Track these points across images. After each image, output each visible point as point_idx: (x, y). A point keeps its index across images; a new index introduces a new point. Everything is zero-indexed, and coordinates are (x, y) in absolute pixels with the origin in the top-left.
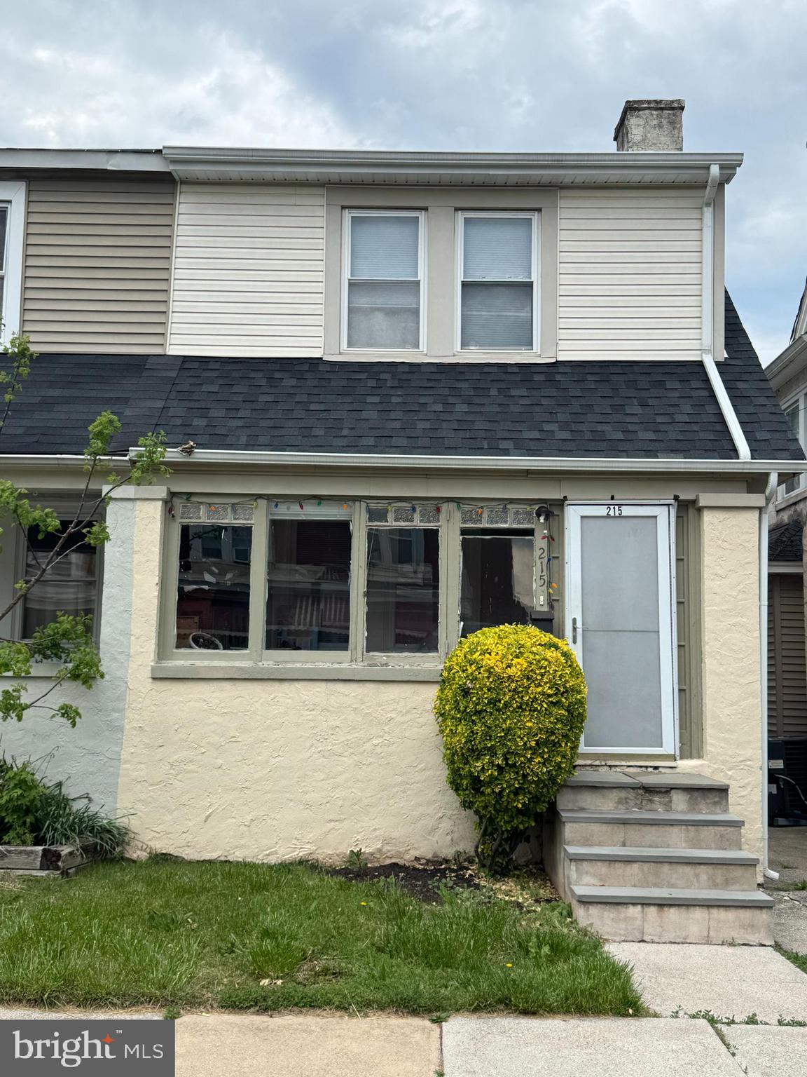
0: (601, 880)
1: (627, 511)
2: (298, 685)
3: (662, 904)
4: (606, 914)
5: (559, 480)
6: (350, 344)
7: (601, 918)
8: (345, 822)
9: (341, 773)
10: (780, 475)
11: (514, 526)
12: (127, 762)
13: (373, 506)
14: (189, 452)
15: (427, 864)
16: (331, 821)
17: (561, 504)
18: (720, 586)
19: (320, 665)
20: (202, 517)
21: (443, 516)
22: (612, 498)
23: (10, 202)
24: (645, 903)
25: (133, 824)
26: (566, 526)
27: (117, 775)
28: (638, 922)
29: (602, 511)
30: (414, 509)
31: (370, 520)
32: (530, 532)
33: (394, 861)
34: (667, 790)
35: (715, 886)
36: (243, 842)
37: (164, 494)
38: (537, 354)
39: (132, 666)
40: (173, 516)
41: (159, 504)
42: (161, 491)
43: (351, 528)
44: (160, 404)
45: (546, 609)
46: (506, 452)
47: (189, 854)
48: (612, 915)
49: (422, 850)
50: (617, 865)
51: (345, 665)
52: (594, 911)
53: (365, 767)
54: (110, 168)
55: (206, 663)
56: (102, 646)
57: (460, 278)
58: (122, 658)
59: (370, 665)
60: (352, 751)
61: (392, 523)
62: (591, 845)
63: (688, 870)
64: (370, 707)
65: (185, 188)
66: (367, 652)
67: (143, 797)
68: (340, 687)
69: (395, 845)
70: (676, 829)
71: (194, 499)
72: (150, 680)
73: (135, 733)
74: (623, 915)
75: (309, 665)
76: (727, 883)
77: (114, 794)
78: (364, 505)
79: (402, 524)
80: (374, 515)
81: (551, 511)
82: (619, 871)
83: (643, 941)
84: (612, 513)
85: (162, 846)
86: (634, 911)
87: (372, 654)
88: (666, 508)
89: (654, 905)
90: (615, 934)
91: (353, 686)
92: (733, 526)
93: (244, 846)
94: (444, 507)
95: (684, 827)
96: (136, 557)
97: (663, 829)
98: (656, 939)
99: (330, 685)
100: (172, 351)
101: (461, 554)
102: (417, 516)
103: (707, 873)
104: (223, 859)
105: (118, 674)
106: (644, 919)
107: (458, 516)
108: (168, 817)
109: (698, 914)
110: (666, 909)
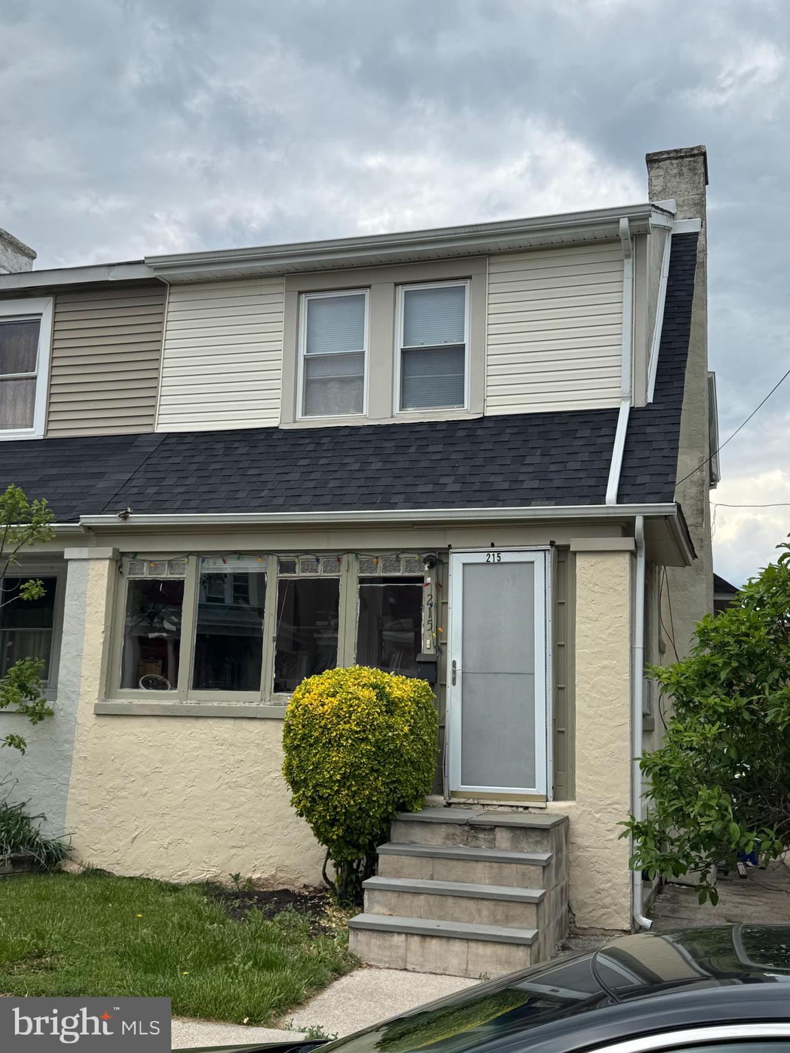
0: (390, 909)
1: (505, 557)
2: (211, 722)
3: (426, 935)
4: (373, 941)
5: (444, 529)
6: (305, 413)
7: (368, 944)
8: (246, 849)
9: (244, 803)
10: (646, 518)
11: (406, 574)
12: (73, 788)
13: (284, 558)
14: (125, 517)
15: (314, 891)
16: (234, 847)
17: (445, 552)
18: (590, 629)
19: (234, 704)
20: (146, 574)
21: (343, 566)
22: (493, 545)
23: (41, 314)
24: (408, 932)
25: (77, 842)
26: (450, 574)
27: (65, 799)
28: (402, 951)
29: (482, 558)
30: (318, 560)
31: (281, 572)
32: (421, 579)
33: (285, 887)
34: (492, 828)
35: (495, 922)
36: (162, 862)
37: (110, 554)
38: (466, 412)
39: (81, 704)
40: (121, 573)
41: (107, 562)
42: (108, 551)
43: (266, 579)
44: (127, 477)
45: (432, 652)
46: (393, 506)
47: (118, 871)
48: (378, 942)
49: (310, 878)
50: (405, 896)
51: (254, 705)
52: (362, 937)
53: (264, 799)
54: (110, 279)
55: (142, 702)
56: (59, 686)
57: (400, 345)
58: (74, 696)
59: (275, 705)
60: (254, 783)
61: (299, 574)
62: (399, 877)
63: (471, 904)
64: (270, 742)
65: (173, 290)
66: (274, 692)
67: (85, 818)
68: (246, 724)
69: (287, 872)
70: (480, 865)
71: (139, 557)
72: (94, 716)
73: (81, 762)
74: (387, 944)
75: (224, 704)
76: (507, 920)
77: (63, 814)
78: (275, 558)
79: (308, 574)
80: (286, 567)
81: (438, 560)
82: (408, 903)
83: (405, 969)
84: (491, 560)
85: (98, 862)
86: (398, 940)
87: (278, 694)
88: (542, 554)
89: (417, 935)
90: (380, 961)
91: (257, 724)
92: (605, 569)
93: (163, 866)
94: (345, 558)
95: (488, 864)
96: (88, 609)
97: (468, 865)
98: (418, 969)
99: (237, 722)
100: (160, 429)
101: (359, 602)
102: (320, 567)
103: (489, 909)
104: (145, 876)
105: (70, 710)
106: (407, 949)
107: (355, 566)
108: (104, 837)
109: (458, 947)
110: (428, 940)
